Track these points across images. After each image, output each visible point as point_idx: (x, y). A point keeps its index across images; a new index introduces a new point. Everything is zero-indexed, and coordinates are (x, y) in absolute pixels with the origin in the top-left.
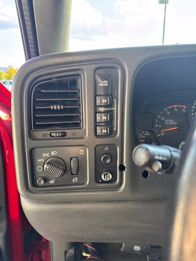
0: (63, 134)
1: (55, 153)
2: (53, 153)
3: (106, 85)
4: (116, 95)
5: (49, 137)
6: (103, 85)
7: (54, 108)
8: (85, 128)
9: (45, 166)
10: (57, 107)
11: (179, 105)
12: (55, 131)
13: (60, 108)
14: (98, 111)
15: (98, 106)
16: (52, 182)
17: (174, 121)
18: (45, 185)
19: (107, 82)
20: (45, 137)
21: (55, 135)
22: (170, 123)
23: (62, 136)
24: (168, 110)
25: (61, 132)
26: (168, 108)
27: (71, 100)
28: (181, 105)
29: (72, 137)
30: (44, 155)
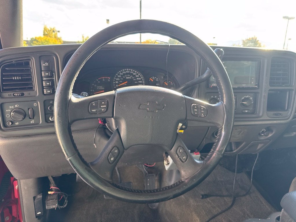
0: (22, 94)
1: (17, 106)
2: (16, 106)
3: (47, 65)
4: (54, 71)
5: (12, 96)
6: (45, 65)
7: (15, 79)
8: (37, 90)
9: (12, 113)
10: (17, 78)
11: (106, 77)
12: (16, 92)
13: (19, 78)
14: (44, 80)
15: (43, 77)
16: (17, 124)
17: (103, 87)
18: (12, 126)
19: (47, 63)
20: (10, 96)
21: (16, 95)
22: (100, 88)
23: (21, 95)
24: (99, 80)
25: (21, 93)
26: (99, 79)
27: (26, 74)
28: (107, 77)
29: (28, 96)
30: (11, 107)
